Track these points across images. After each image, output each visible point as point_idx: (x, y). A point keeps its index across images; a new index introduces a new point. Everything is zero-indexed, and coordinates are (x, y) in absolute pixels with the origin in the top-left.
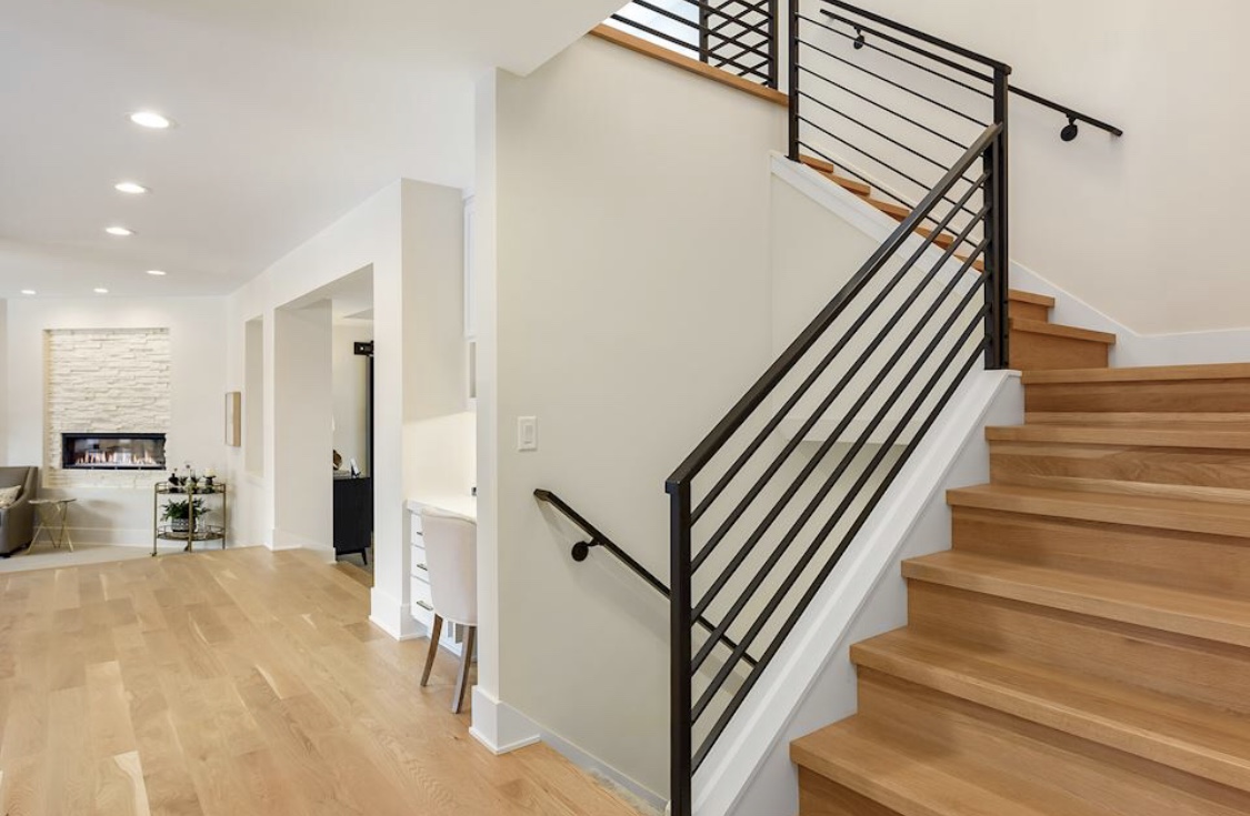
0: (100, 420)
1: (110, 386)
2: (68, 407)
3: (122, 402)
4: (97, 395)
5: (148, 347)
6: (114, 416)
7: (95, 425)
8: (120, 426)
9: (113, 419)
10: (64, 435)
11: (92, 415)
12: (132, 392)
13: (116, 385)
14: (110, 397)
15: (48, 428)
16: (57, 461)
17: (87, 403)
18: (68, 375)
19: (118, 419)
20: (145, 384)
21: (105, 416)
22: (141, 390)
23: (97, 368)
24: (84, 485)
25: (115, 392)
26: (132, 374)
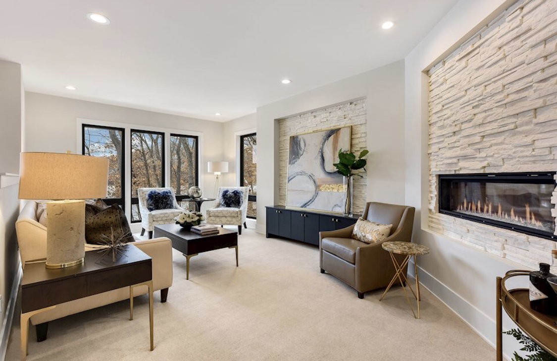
0: (465, 157)
1: (476, 111)
2: (441, 146)
3: (488, 129)
4: (463, 126)
5: (524, 27)
6: (479, 150)
7: (462, 164)
8: (485, 164)
9: (478, 155)
10: (440, 176)
11: (458, 152)
12: (500, 110)
13: (482, 108)
14: (475, 126)
15: (426, 169)
16: (434, 204)
17: (455, 138)
18: (441, 110)
19: (483, 154)
20: (518, 92)
21: (469, 151)
22: (513, 103)
23: (463, 93)
24: (453, 236)
25: (479, 119)
26: (500, 83)
